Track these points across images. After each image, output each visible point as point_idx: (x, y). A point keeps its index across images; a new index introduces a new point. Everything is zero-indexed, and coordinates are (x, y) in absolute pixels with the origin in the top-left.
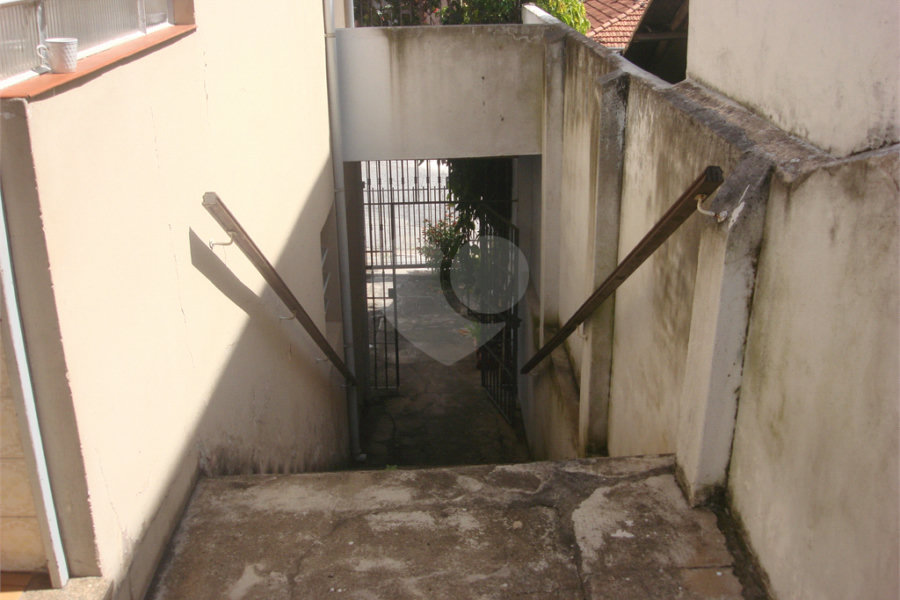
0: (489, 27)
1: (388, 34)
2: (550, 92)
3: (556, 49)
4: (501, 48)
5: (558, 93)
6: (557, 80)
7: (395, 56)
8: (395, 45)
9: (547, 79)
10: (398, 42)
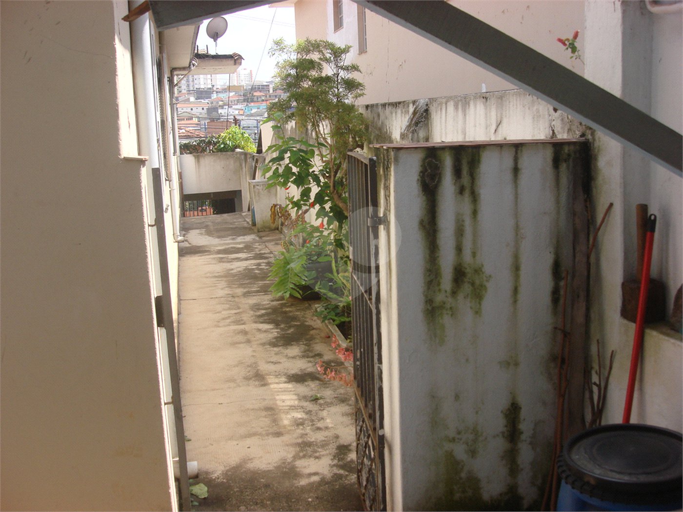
0: (224, 153)
1: (194, 156)
2: (242, 168)
3: (243, 157)
4: (228, 159)
5: (244, 169)
6: (244, 165)
7: (197, 162)
8: (196, 160)
9: (241, 165)
10: (198, 158)
